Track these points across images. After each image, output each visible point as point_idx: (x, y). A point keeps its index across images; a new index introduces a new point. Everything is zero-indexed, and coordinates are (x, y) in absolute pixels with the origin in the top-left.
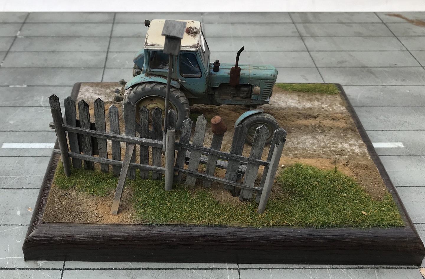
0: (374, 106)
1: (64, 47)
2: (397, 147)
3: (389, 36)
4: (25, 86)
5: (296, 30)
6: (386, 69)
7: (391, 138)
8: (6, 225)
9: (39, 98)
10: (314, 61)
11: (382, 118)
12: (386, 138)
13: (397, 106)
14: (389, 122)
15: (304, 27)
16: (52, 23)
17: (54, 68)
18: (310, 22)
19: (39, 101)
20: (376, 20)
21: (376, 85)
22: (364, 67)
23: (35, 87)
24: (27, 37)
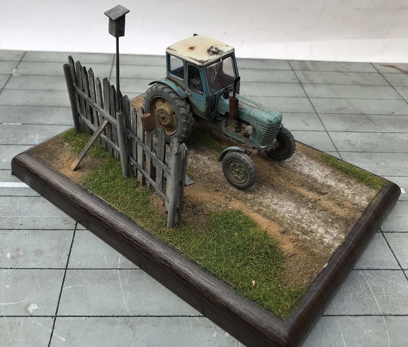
0: (374, 152)
3: (385, 86)
4: (20, 124)
5: (296, 77)
6: (384, 117)
9: (33, 137)
11: (382, 163)
13: (396, 153)
14: (390, 168)
15: (303, 74)
17: (51, 106)
19: (33, 140)
21: (376, 131)
22: (363, 114)
23: (30, 125)
24: (23, 75)
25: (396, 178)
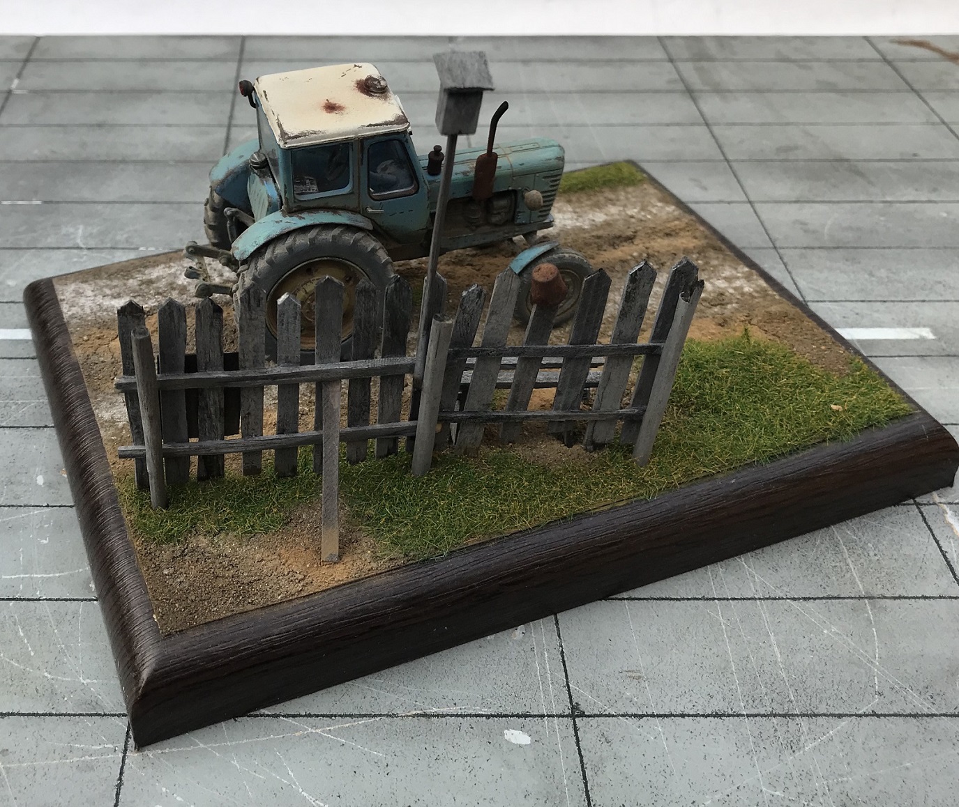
0: (865, 248)
1: (124, 114)
2: (917, 337)
3: (899, 91)
4: (39, 202)
5: (678, 77)
6: (892, 165)
7: (905, 319)
8: (13, 506)
9: (72, 230)
10: (720, 147)
11: (883, 273)
12: (893, 319)
14: (901, 282)
15: (696, 69)
16: (95, 60)
17: (105, 161)
18: (711, 59)
19: (72, 236)
20: (870, 53)
21: (870, 199)
22: (841, 160)
23: (61, 205)
24: (36, 93)
25: (914, 306)
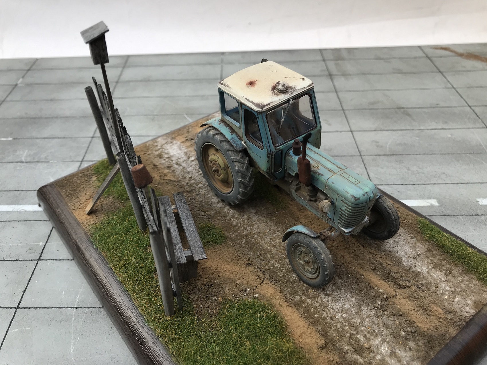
0: (406, 155)
3: (432, 72)
4: (11, 139)
6: (425, 110)
7: (424, 194)
10: (341, 103)
11: (414, 169)
12: (417, 194)
13: (434, 154)
14: (423, 173)
16: (59, 69)
17: (48, 118)
19: (21, 156)
21: (412, 128)
22: (400, 108)
23: (21, 140)
24: (28, 85)
25: (429, 187)
